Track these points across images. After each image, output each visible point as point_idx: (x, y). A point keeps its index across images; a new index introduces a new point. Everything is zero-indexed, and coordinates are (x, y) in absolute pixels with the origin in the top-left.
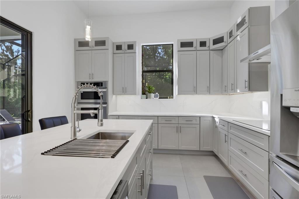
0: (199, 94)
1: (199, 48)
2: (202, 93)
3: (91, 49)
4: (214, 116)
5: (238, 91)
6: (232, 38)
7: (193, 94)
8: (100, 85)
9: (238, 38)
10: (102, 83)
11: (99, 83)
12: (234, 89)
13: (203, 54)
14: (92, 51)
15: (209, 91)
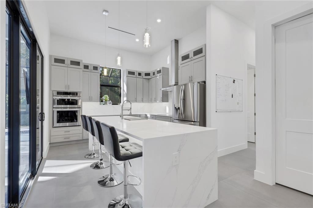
0: (144, 103)
1: (138, 76)
2: (139, 102)
3: (67, 66)
4: (147, 114)
5: (158, 102)
6: (154, 76)
7: (135, 102)
8: (75, 94)
9: (158, 77)
10: (77, 93)
11: (74, 93)
12: (155, 101)
13: (140, 80)
14: (68, 68)
15: (143, 101)
